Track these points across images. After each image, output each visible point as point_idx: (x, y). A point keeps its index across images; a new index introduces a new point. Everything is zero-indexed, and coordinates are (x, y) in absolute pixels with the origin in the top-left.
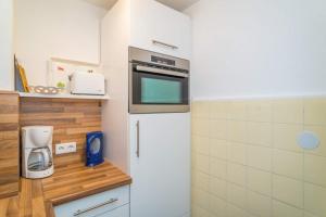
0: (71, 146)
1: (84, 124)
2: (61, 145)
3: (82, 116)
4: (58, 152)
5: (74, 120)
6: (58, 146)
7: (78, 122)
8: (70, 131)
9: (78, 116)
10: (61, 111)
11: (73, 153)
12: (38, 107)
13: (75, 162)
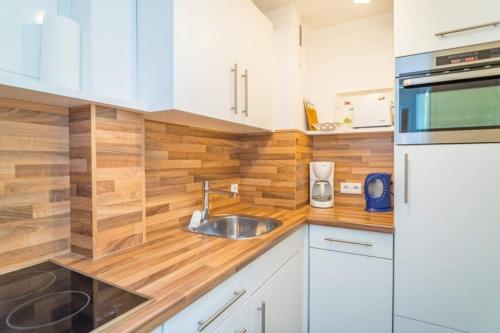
0: (356, 187)
1: (371, 164)
2: (347, 184)
3: (370, 154)
4: (343, 191)
5: (360, 158)
6: (343, 184)
7: (364, 160)
8: (356, 171)
9: (365, 154)
10: (347, 148)
11: (357, 195)
12: (327, 144)
13: (359, 205)
